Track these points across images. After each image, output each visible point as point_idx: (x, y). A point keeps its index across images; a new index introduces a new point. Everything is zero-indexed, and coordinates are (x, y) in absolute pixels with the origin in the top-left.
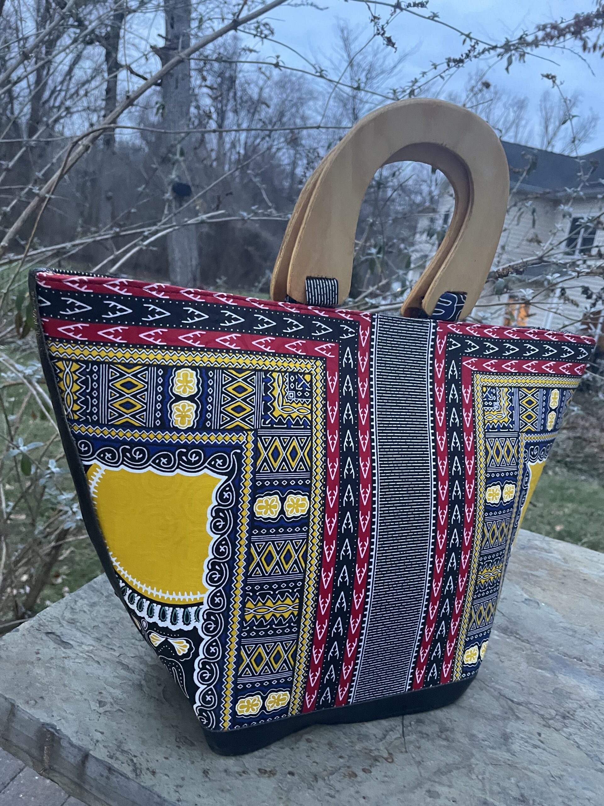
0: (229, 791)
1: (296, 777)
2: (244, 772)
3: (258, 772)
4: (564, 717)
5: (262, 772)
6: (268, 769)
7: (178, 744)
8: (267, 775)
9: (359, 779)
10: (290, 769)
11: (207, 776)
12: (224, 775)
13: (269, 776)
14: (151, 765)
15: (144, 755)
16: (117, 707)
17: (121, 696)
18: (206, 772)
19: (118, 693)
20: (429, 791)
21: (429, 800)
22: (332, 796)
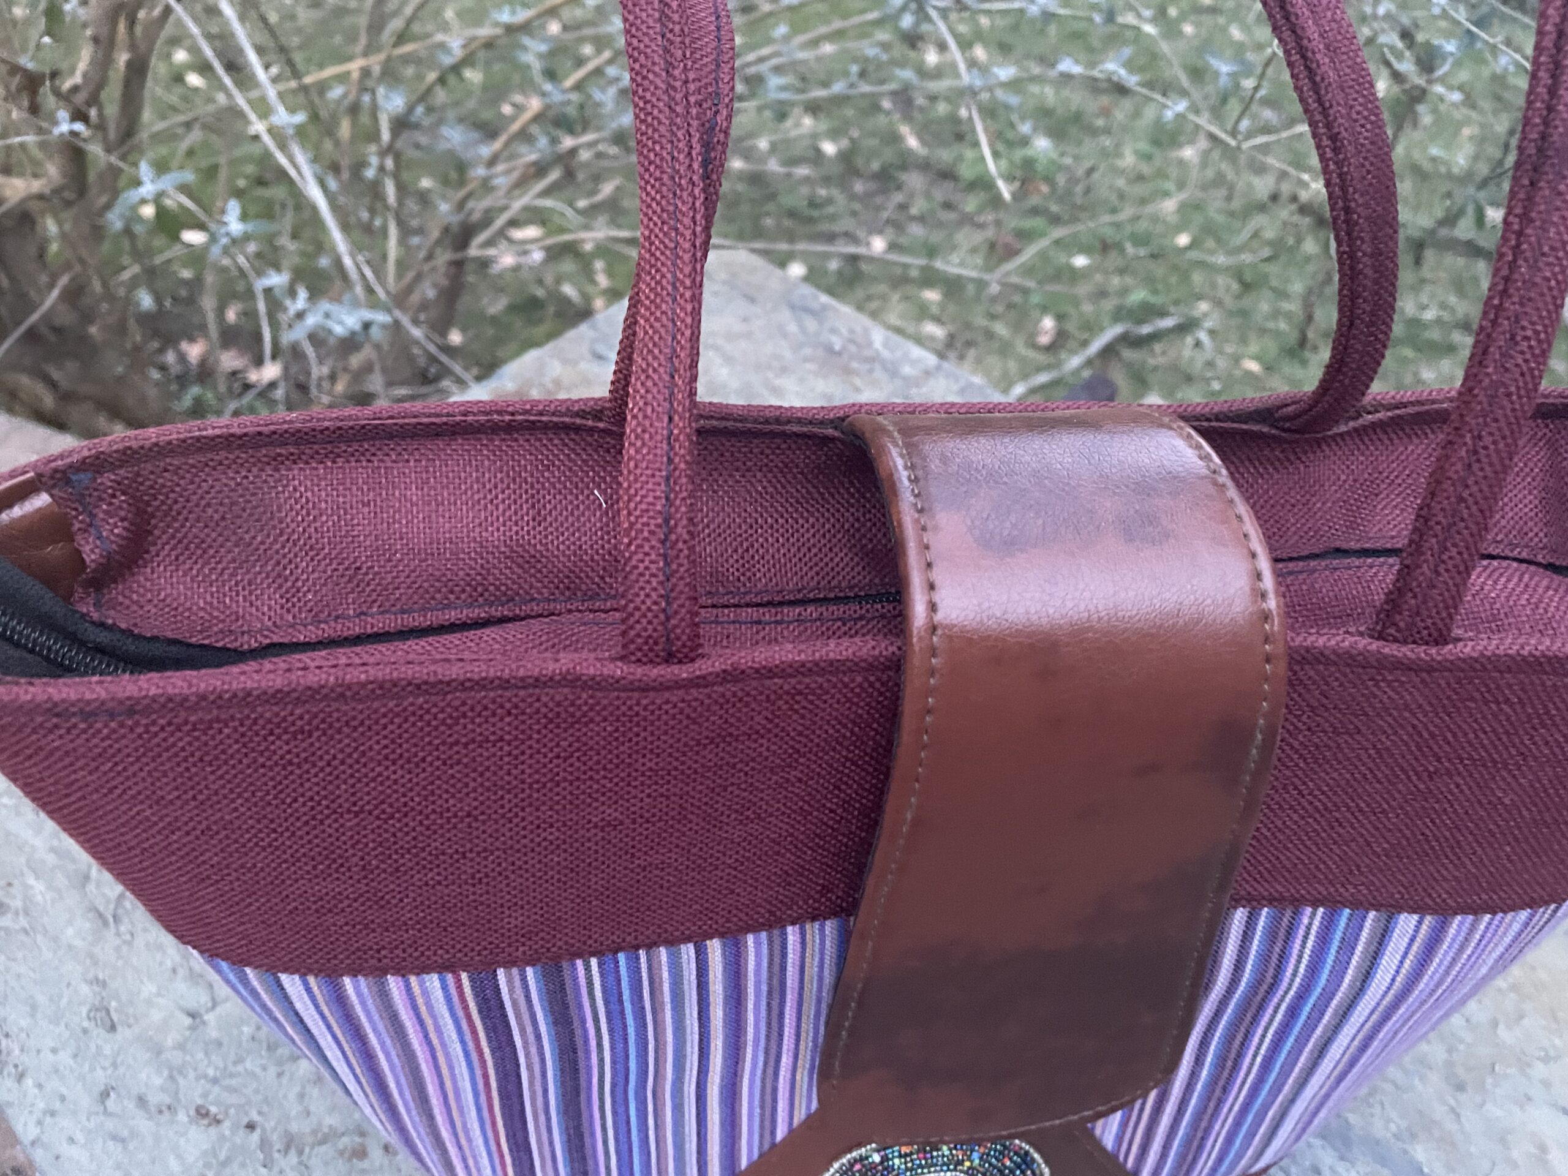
0: (123, 1141)
1: (255, 1137)
2: (169, 1108)
3: (192, 1112)
5: (202, 1113)
6: (213, 1109)
7: (86, 1024)
8: (205, 1122)
10: (255, 1116)
11: (103, 1103)
12: (131, 1105)
13: (210, 1125)
14: (25, 1058)
15: (24, 1035)
16: (23, 922)
17: (39, 898)
18: (105, 1095)
19: (38, 887)
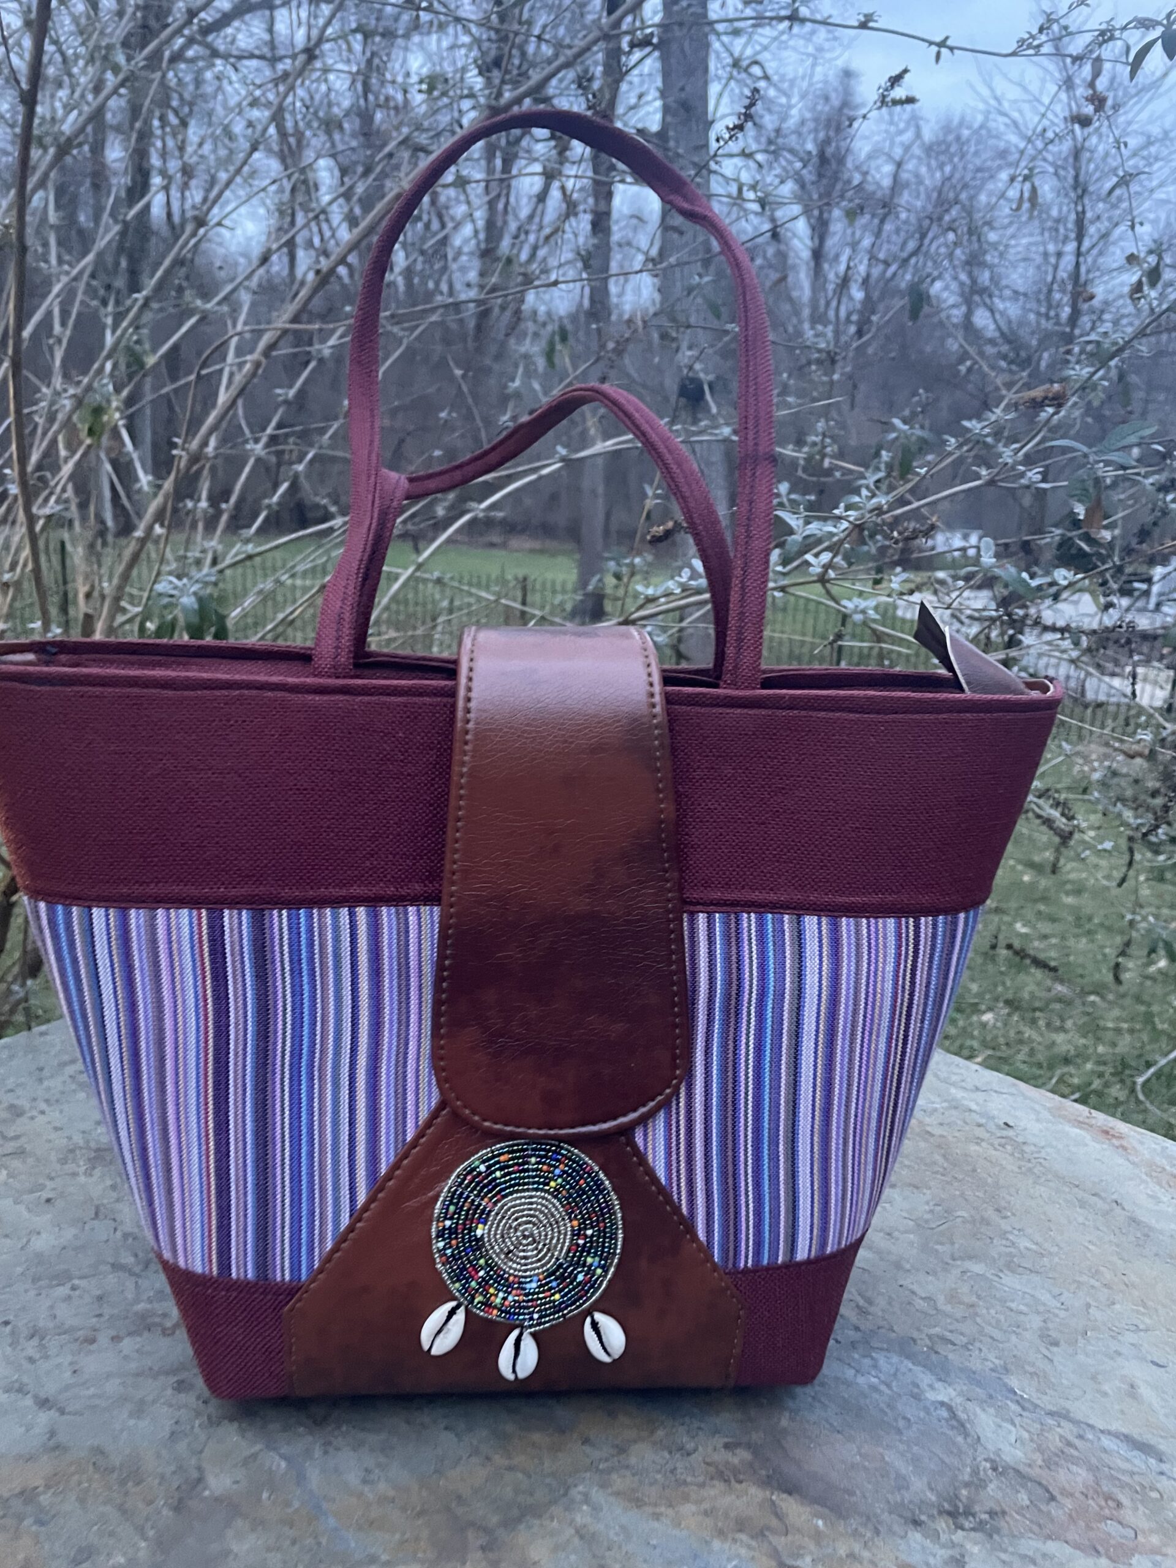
9: (94, 1347)
20: (183, 1381)
21: (169, 1392)
22: (31, 1360)
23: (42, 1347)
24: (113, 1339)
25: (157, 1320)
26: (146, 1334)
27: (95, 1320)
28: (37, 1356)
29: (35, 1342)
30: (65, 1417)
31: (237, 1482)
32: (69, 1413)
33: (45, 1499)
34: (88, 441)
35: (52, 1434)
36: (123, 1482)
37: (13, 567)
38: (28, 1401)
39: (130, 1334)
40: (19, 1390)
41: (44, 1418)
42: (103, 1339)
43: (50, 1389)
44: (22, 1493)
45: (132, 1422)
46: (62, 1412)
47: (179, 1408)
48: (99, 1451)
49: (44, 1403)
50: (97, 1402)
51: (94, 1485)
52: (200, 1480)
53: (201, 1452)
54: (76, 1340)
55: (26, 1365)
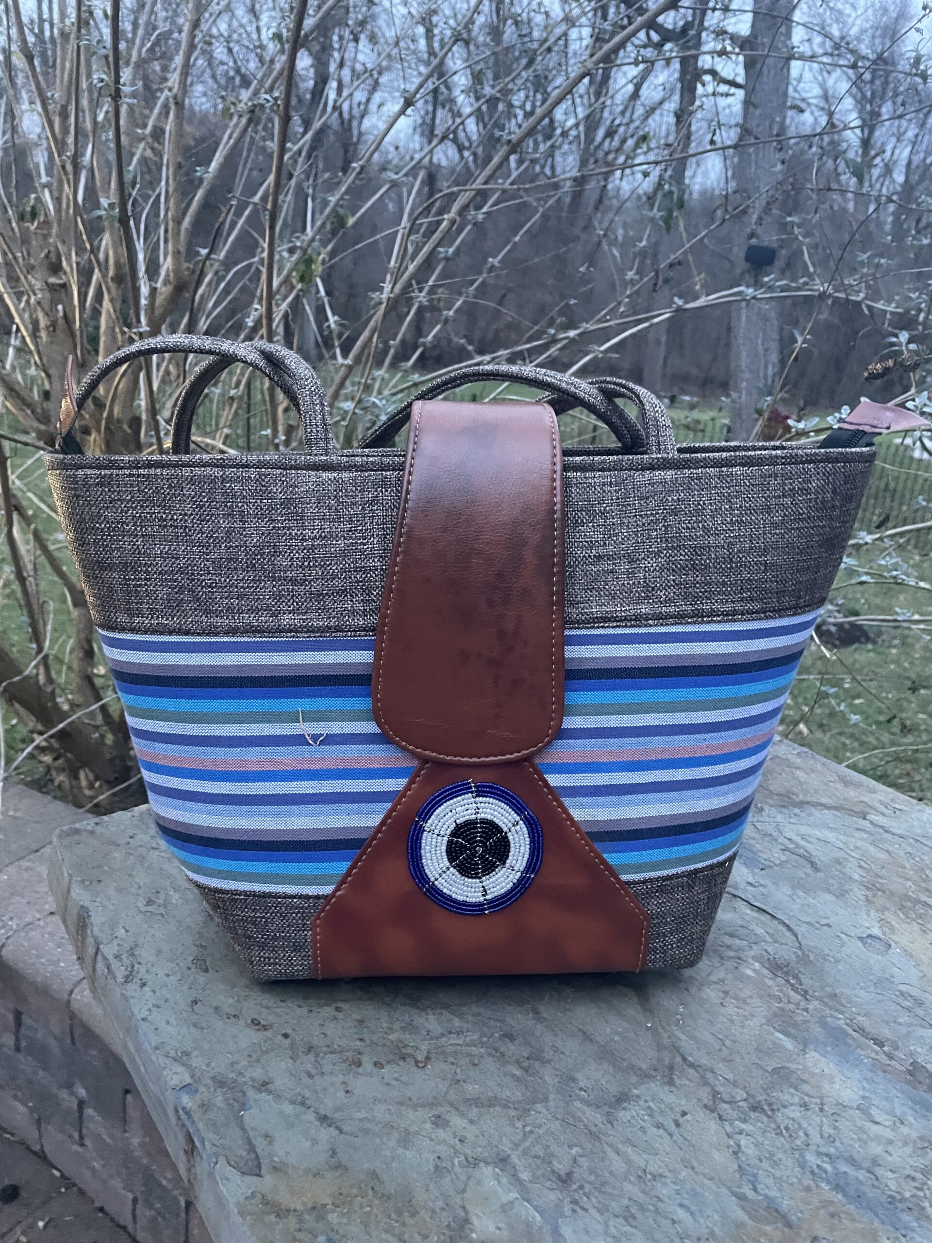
0: (202, 1028)
1: (288, 1041)
2: (234, 1016)
3: (249, 1022)
4: (754, 1108)
5: (255, 1022)
6: (263, 1022)
7: (191, 965)
8: (257, 1027)
9: (360, 1070)
10: (289, 1031)
11: (192, 1006)
12: (211, 1011)
13: (259, 1030)
14: (148, 976)
15: (149, 965)
16: (162, 910)
17: (174, 901)
18: (195, 1002)
19: (175, 897)
20: (439, 1117)
21: (428, 1126)
22: (310, 1076)
23: (317, 1064)
24: (375, 1064)
25: (409, 1051)
26: (401, 1063)
27: (358, 1043)
28: (314, 1072)
29: (311, 1057)
30: (342, 1136)
31: (499, 1229)
32: (346, 1133)
33: (333, 1217)
34: (299, 286)
35: (334, 1152)
36: (399, 1213)
37: (237, 386)
38: (310, 1116)
39: (388, 1062)
40: (302, 1104)
41: (326, 1134)
42: (368, 1065)
43: (327, 1106)
44: (314, 1208)
45: (401, 1150)
46: (341, 1132)
47: (439, 1143)
48: (374, 1175)
49: (324, 1119)
50: (367, 1125)
51: (375, 1211)
52: (467, 1221)
53: (464, 1191)
54: (345, 1061)
55: (306, 1080)
